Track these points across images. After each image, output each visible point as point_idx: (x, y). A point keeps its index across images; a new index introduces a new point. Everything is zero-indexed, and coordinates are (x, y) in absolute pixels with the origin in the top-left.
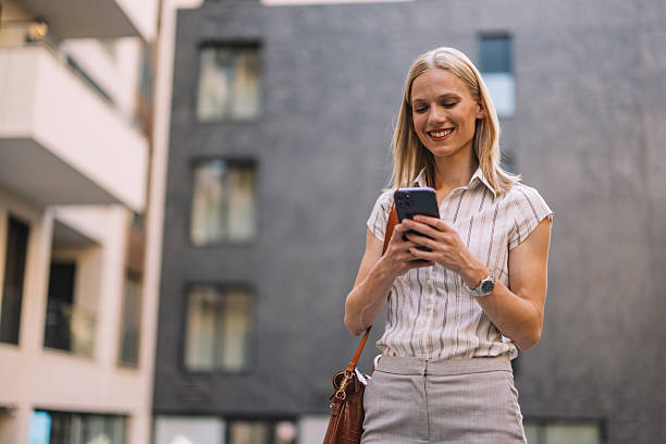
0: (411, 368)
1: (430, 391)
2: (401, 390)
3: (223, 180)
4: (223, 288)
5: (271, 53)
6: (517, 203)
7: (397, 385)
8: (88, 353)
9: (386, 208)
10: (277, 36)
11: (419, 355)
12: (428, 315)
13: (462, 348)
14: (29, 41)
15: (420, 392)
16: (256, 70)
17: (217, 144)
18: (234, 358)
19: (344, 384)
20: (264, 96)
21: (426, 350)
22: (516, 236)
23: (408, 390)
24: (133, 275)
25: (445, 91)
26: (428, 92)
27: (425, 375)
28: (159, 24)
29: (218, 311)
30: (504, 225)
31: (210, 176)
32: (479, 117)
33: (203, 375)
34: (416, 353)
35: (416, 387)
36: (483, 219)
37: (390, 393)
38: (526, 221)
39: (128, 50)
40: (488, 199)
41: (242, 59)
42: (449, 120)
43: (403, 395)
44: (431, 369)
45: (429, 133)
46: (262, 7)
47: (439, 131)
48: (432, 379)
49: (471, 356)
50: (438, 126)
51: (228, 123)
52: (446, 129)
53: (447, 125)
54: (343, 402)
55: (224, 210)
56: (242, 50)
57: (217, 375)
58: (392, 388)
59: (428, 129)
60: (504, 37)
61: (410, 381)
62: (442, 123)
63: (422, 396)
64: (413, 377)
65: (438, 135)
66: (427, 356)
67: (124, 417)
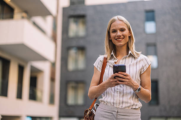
0: (113, 109)
1: (118, 117)
2: (109, 116)
3: (76, 53)
4: (78, 82)
5: (88, 18)
6: (142, 60)
7: (107, 114)
8: (41, 101)
9: (102, 61)
10: (90, 13)
11: (115, 106)
12: (118, 93)
13: (129, 105)
14: (23, 17)
15: (115, 117)
16: (84, 23)
17: (74, 43)
18: (80, 101)
19: (88, 113)
20: (87, 30)
21: (118, 105)
22: (143, 70)
23: (111, 116)
24: (53, 79)
25: (122, 27)
26: (117, 27)
27: (117, 112)
28: (57, 11)
29: (75, 88)
30: (139, 67)
31: (73, 52)
32: (130, 36)
33: (72, 106)
34: (114, 105)
35: (114, 115)
36: (133, 65)
37: (105, 116)
38: (145, 65)
39: (50, 19)
40: (133, 59)
41: (81, 20)
42: (123, 35)
43: (109, 117)
44: (119, 111)
45: (116, 39)
46: (85, 6)
47: (120, 39)
48: (119, 114)
49: (131, 108)
50: (119, 37)
51: (77, 38)
52: (122, 38)
53: (122, 37)
54: (88, 118)
55: (76, 61)
56: (80, 18)
57: (76, 106)
58: (106, 114)
59: (116, 38)
60: (152, 11)
61: (112, 113)
62: (121, 36)
63: (115, 118)
64: (113, 112)
65: (119, 40)
66: (118, 107)
67: (51, 118)
